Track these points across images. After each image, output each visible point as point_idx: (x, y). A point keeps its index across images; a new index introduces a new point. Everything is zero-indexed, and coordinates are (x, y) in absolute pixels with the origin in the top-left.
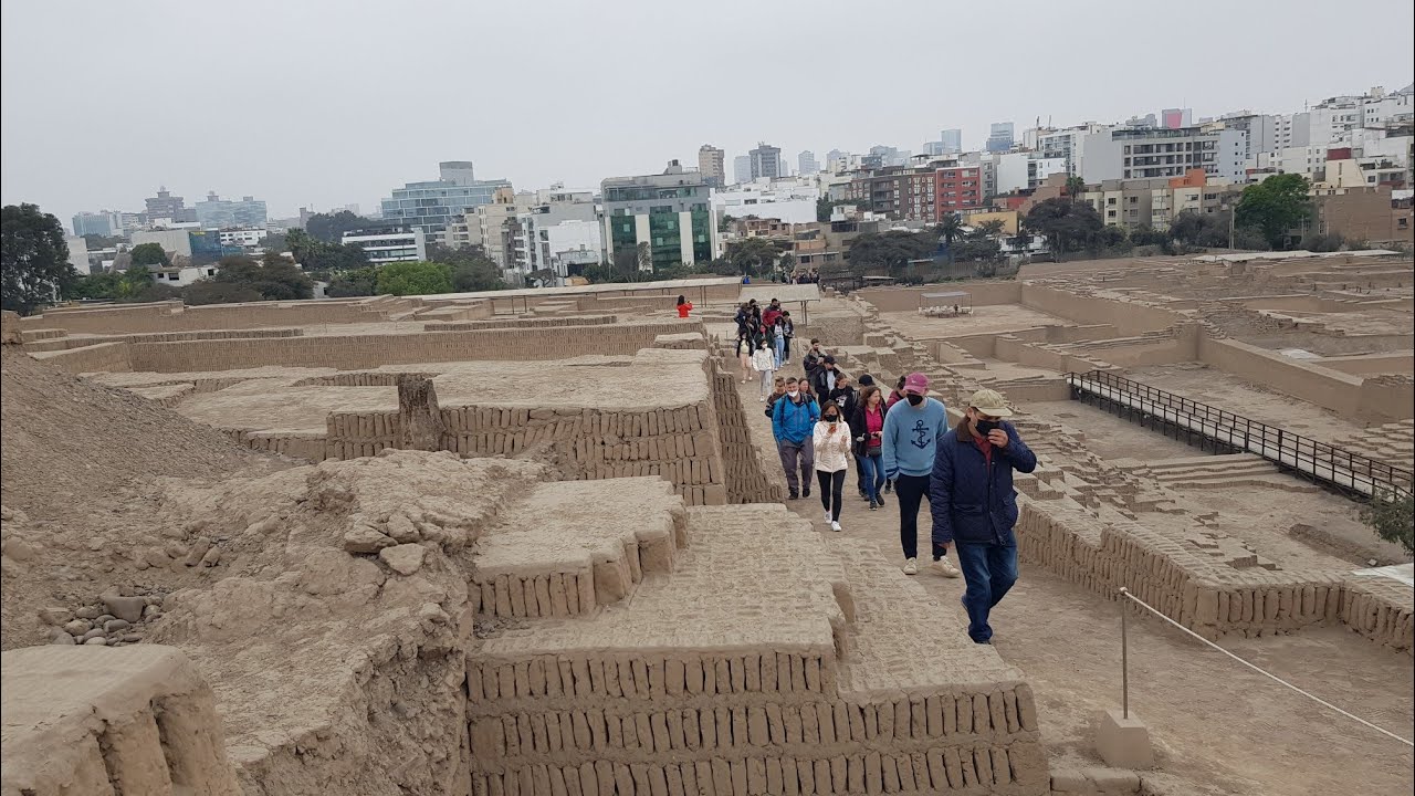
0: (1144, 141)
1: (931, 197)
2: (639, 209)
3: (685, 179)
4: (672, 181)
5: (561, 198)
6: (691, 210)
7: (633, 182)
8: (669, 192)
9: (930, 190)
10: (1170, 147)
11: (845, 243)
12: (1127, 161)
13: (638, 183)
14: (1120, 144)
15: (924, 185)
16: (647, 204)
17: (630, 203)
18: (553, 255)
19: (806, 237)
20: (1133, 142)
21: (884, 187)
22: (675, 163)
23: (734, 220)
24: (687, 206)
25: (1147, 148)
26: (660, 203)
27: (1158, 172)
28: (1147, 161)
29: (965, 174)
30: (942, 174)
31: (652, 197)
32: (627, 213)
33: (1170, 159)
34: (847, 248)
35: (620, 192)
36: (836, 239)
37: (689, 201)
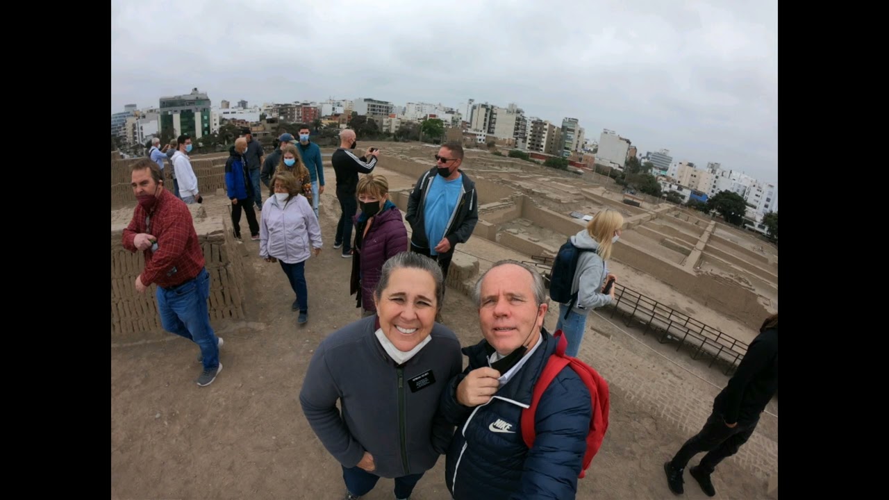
0: (374, 104)
1: (300, 115)
2: (176, 111)
3: (199, 97)
4: (193, 98)
5: (151, 111)
6: (201, 111)
7: (174, 98)
8: (191, 102)
9: (300, 112)
10: (380, 107)
11: (273, 128)
12: (368, 109)
13: (176, 99)
14: (366, 103)
15: (298, 111)
16: (180, 109)
17: (171, 108)
18: (144, 137)
19: (255, 125)
20: (371, 103)
21: (284, 111)
22: (196, 89)
23: (226, 120)
24: (199, 109)
25: (374, 106)
26: (186, 108)
27: (377, 114)
28: (374, 110)
29: (312, 109)
30: (305, 108)
31: (183, 105)
32: (170, 113)
33: (380, 111)
34: (274, 131)
35: (166, 103)
36: (269, 126)
37: (200, 107)
